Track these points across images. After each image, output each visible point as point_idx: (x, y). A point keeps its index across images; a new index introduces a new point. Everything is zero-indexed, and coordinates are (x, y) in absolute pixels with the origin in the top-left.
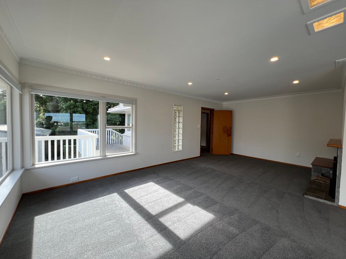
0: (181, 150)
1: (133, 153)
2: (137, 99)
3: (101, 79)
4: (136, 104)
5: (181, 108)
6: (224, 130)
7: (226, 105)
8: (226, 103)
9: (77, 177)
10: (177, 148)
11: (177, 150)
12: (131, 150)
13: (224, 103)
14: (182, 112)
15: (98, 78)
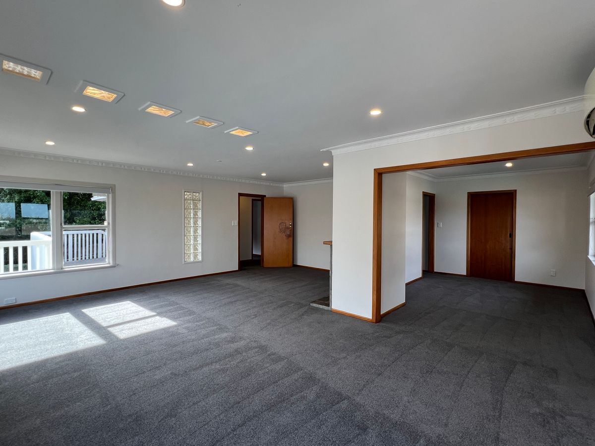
0: (200, 260)
1: (110, 264)
2: (115, 185)
3: (53, 159)
4: (114, 193)
5: (198, 196)
6: (281, 228)
7: (288, 189)
8: (287, 185)
9: (14, 298)
10: (192, 257)
11: (192, 259)
12: (107, 260)
13: (285, 186)
14: (201, 202)
15: (47, 158)
